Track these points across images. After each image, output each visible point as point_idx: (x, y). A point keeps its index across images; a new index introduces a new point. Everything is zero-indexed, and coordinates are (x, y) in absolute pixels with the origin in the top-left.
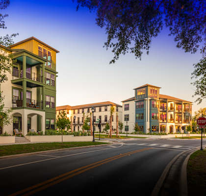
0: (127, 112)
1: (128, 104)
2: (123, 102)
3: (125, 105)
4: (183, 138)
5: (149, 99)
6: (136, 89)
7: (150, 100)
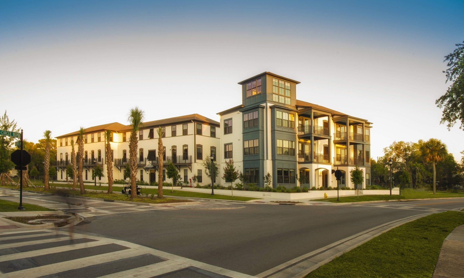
0: (228, 139)
1: (231, 119)
2: (222, 114)
3: (225, 121)
4: (338, 200)
5: (269, 105)
6: (244, 83)
7: (272, 108)
